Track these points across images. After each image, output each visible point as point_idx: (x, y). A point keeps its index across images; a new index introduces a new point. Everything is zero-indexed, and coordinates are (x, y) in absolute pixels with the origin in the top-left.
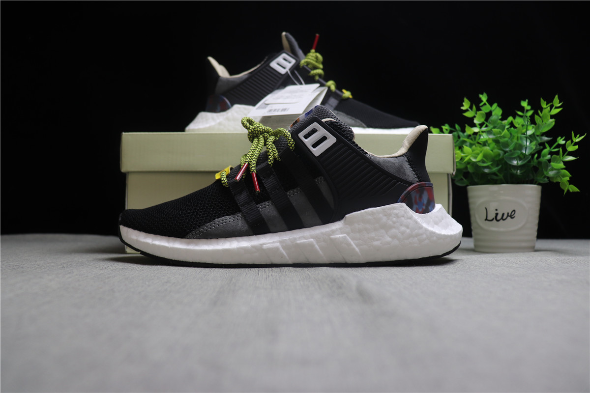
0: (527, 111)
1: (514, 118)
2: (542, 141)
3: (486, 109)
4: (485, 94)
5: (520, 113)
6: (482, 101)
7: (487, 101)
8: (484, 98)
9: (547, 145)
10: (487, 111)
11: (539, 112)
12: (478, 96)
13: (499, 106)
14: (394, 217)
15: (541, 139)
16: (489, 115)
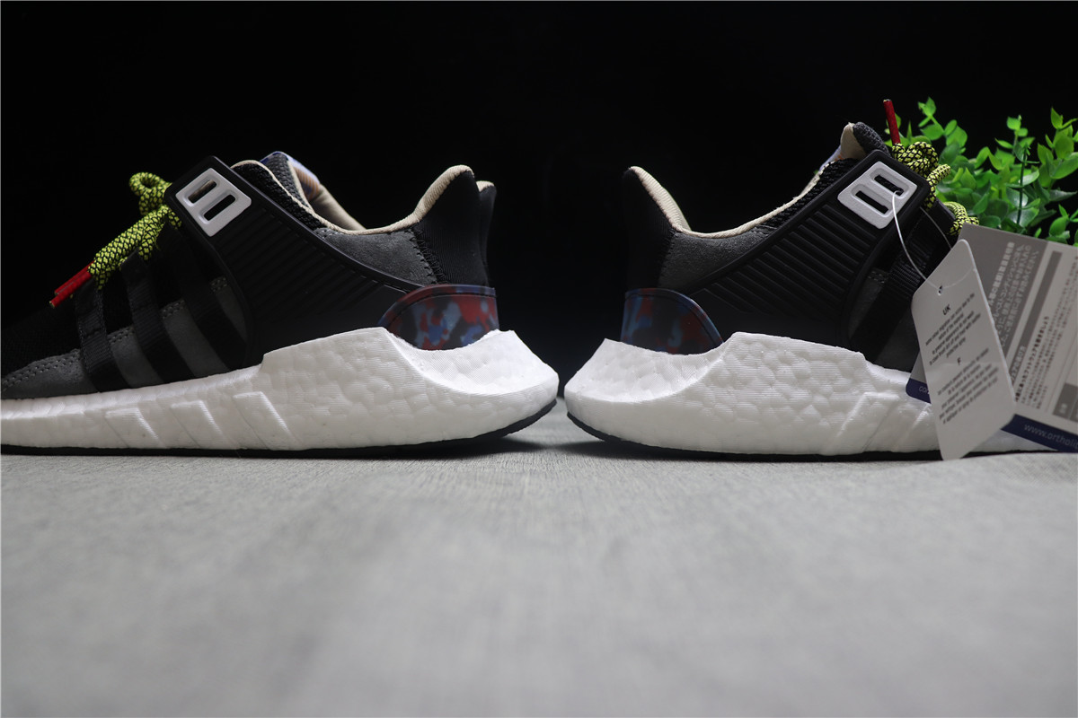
0: (1020, 139)
1: (993, 152)
2: (1054, 199)
3: (935, 131)
4: (931, 102)
5: (1004, 144)
6: (925, 116)
7: (934, 116)
8: (928, 109)
9: (1062, 209)
10: (936, 137)
11: (1047, 137)
12: (917, 106)
13: (960, 124)
14: (359, 357)
15: (1052, 194)
16: (940, 144)
